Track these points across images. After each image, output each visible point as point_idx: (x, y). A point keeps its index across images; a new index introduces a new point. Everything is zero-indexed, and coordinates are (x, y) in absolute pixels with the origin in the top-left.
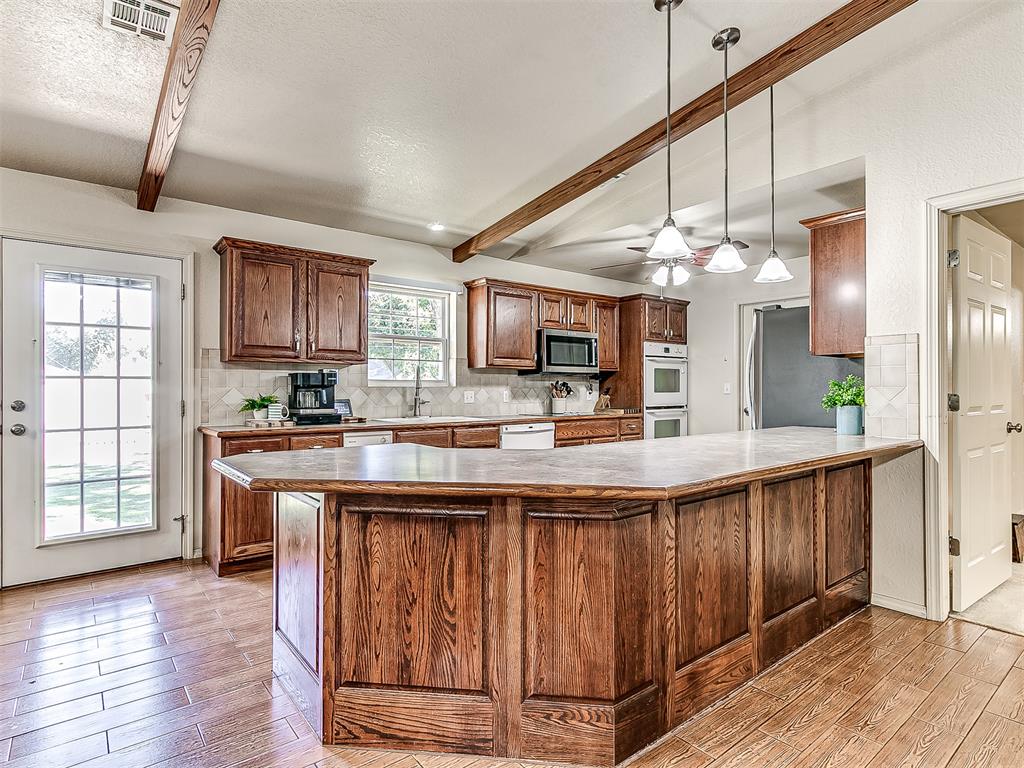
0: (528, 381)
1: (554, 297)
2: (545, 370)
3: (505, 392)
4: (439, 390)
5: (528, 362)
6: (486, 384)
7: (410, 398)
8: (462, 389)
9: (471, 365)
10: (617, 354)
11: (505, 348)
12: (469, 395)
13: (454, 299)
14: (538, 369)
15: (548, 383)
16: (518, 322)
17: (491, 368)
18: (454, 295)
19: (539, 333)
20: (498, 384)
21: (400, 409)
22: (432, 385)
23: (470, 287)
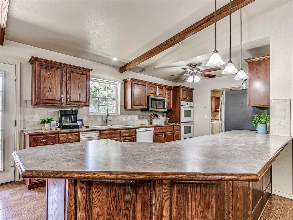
0: (144, 113)
1: (153, 86)
2: (150, 110)
3: (136, 117)
4: (114, 116)
5: (144, 107)
6: (131, 114)
7: (104, 119)
8: (122, 116)
9: (125, 107)
10: (172, 105)
11: (137, 103)
12: (125, 118)
13: (120, 85)
14: (148, 109)
15: (150, 114)
16: (141, 94)
17: (132, 109)
18: (120, 84)
19: (148, 97)
20: (134, 114)
21: (101, 123)
22: (112, 114)
23: (125, 81)
